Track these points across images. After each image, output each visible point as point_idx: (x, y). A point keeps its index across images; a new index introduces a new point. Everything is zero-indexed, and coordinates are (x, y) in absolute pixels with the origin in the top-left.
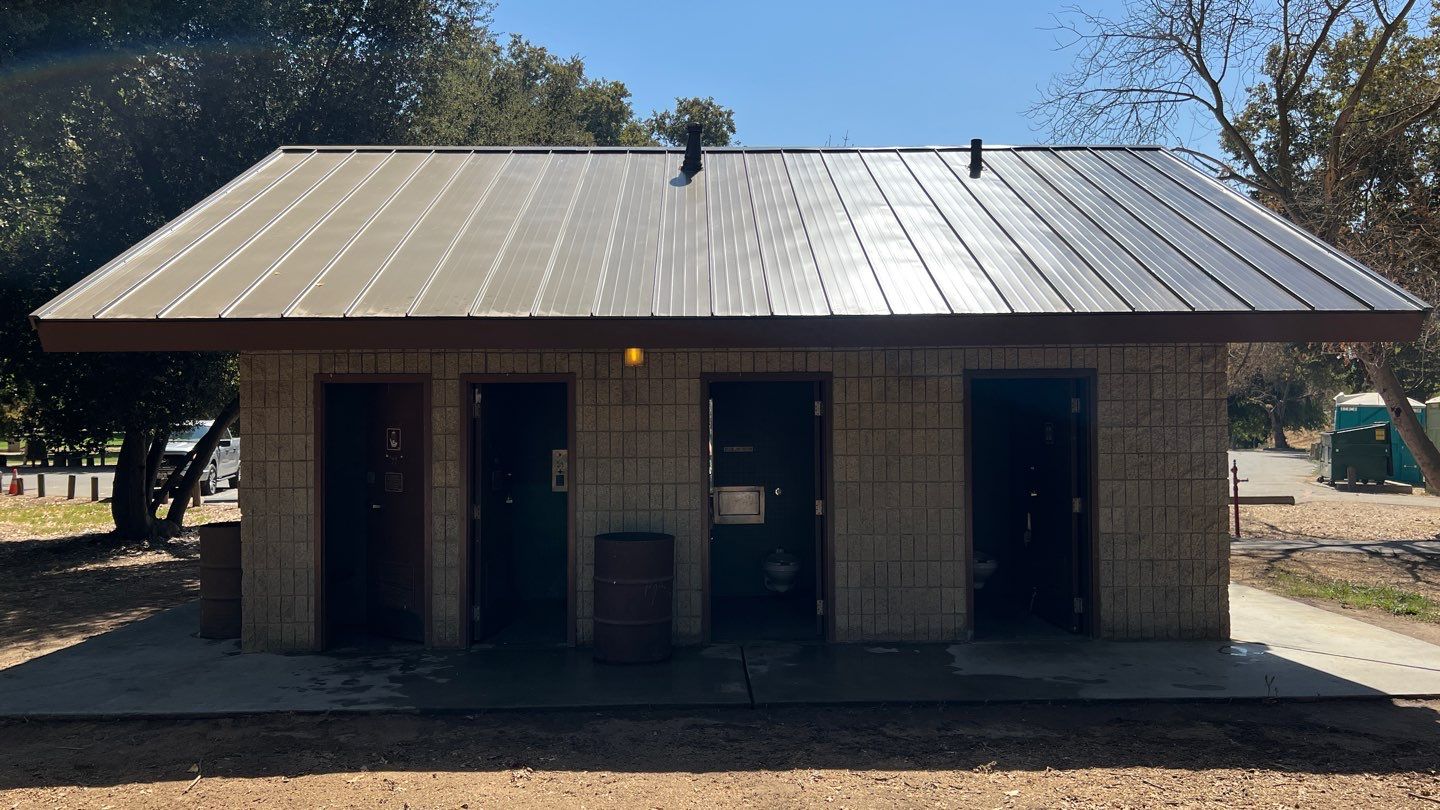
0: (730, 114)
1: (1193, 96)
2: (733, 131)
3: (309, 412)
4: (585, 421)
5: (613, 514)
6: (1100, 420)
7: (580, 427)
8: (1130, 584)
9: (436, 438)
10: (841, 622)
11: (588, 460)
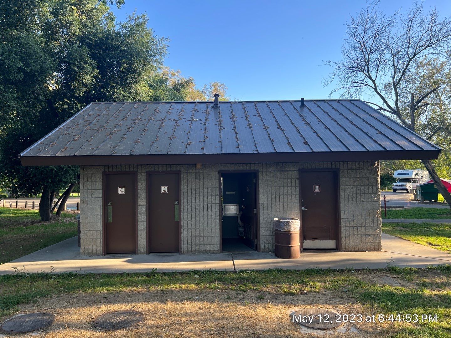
1: (367, 85)
3: (101, 183)
4: (184, 185)
5: (192, 213)
6: (341, 184)
7: (182, 187)
8: (350, 234)
9: (139, 190)
10: (262, 246)
11: (185, 197)
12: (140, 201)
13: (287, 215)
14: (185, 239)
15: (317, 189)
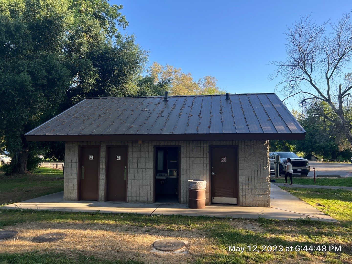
1: (304, 79)
3: (78, 153)
4: (130, 155)
5: (135, 175)
6: (239, 156)
7: (129, 156)
8: (246, 193)
9: (101, 158)
10: (182, 199)
11: (130, 163)
12: (101, 165)
13: (200, 178)
14: (129, 192)
15: (223, 159)
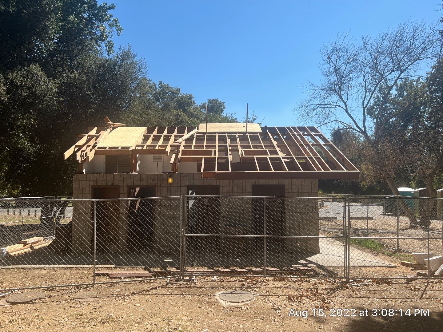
0: (223, 103)
1: (339, 106)
2: (225, 108)
3: (90, 195)
11: (158, 207)
